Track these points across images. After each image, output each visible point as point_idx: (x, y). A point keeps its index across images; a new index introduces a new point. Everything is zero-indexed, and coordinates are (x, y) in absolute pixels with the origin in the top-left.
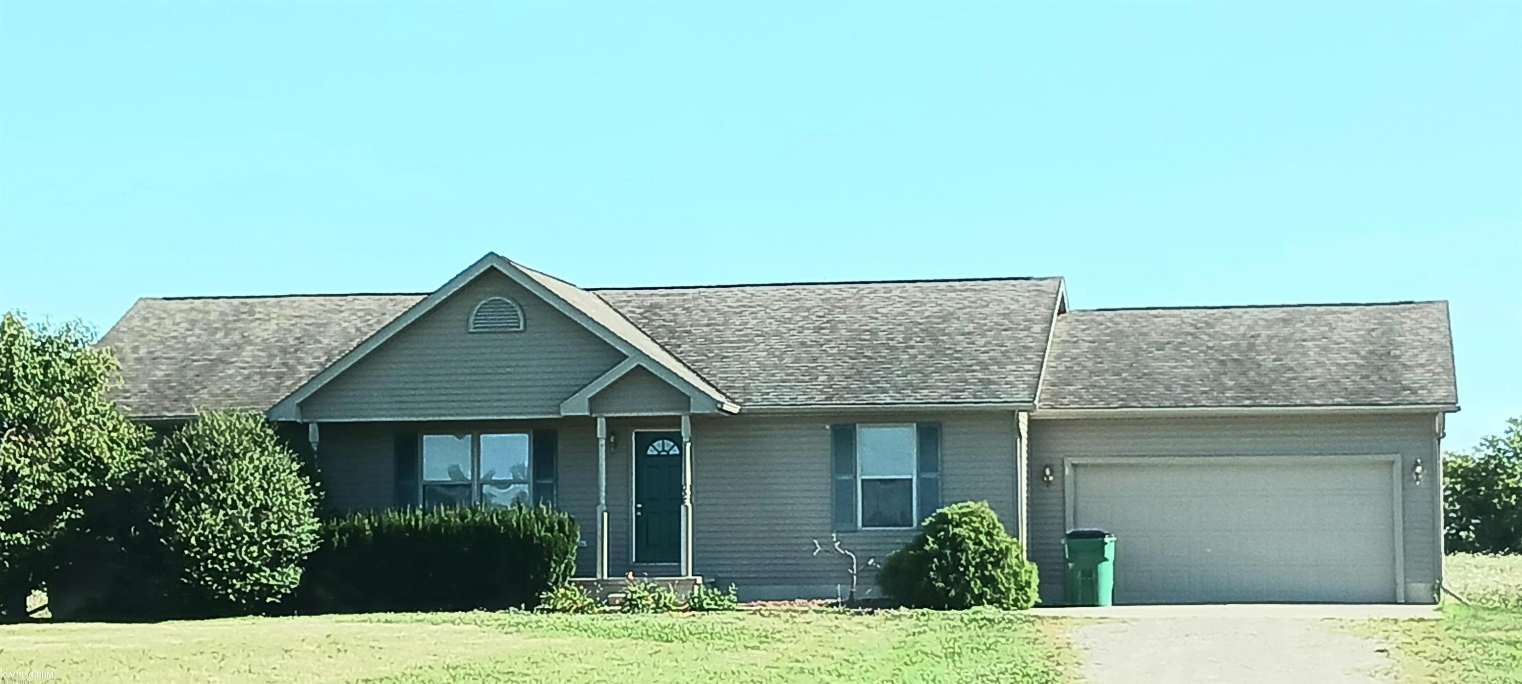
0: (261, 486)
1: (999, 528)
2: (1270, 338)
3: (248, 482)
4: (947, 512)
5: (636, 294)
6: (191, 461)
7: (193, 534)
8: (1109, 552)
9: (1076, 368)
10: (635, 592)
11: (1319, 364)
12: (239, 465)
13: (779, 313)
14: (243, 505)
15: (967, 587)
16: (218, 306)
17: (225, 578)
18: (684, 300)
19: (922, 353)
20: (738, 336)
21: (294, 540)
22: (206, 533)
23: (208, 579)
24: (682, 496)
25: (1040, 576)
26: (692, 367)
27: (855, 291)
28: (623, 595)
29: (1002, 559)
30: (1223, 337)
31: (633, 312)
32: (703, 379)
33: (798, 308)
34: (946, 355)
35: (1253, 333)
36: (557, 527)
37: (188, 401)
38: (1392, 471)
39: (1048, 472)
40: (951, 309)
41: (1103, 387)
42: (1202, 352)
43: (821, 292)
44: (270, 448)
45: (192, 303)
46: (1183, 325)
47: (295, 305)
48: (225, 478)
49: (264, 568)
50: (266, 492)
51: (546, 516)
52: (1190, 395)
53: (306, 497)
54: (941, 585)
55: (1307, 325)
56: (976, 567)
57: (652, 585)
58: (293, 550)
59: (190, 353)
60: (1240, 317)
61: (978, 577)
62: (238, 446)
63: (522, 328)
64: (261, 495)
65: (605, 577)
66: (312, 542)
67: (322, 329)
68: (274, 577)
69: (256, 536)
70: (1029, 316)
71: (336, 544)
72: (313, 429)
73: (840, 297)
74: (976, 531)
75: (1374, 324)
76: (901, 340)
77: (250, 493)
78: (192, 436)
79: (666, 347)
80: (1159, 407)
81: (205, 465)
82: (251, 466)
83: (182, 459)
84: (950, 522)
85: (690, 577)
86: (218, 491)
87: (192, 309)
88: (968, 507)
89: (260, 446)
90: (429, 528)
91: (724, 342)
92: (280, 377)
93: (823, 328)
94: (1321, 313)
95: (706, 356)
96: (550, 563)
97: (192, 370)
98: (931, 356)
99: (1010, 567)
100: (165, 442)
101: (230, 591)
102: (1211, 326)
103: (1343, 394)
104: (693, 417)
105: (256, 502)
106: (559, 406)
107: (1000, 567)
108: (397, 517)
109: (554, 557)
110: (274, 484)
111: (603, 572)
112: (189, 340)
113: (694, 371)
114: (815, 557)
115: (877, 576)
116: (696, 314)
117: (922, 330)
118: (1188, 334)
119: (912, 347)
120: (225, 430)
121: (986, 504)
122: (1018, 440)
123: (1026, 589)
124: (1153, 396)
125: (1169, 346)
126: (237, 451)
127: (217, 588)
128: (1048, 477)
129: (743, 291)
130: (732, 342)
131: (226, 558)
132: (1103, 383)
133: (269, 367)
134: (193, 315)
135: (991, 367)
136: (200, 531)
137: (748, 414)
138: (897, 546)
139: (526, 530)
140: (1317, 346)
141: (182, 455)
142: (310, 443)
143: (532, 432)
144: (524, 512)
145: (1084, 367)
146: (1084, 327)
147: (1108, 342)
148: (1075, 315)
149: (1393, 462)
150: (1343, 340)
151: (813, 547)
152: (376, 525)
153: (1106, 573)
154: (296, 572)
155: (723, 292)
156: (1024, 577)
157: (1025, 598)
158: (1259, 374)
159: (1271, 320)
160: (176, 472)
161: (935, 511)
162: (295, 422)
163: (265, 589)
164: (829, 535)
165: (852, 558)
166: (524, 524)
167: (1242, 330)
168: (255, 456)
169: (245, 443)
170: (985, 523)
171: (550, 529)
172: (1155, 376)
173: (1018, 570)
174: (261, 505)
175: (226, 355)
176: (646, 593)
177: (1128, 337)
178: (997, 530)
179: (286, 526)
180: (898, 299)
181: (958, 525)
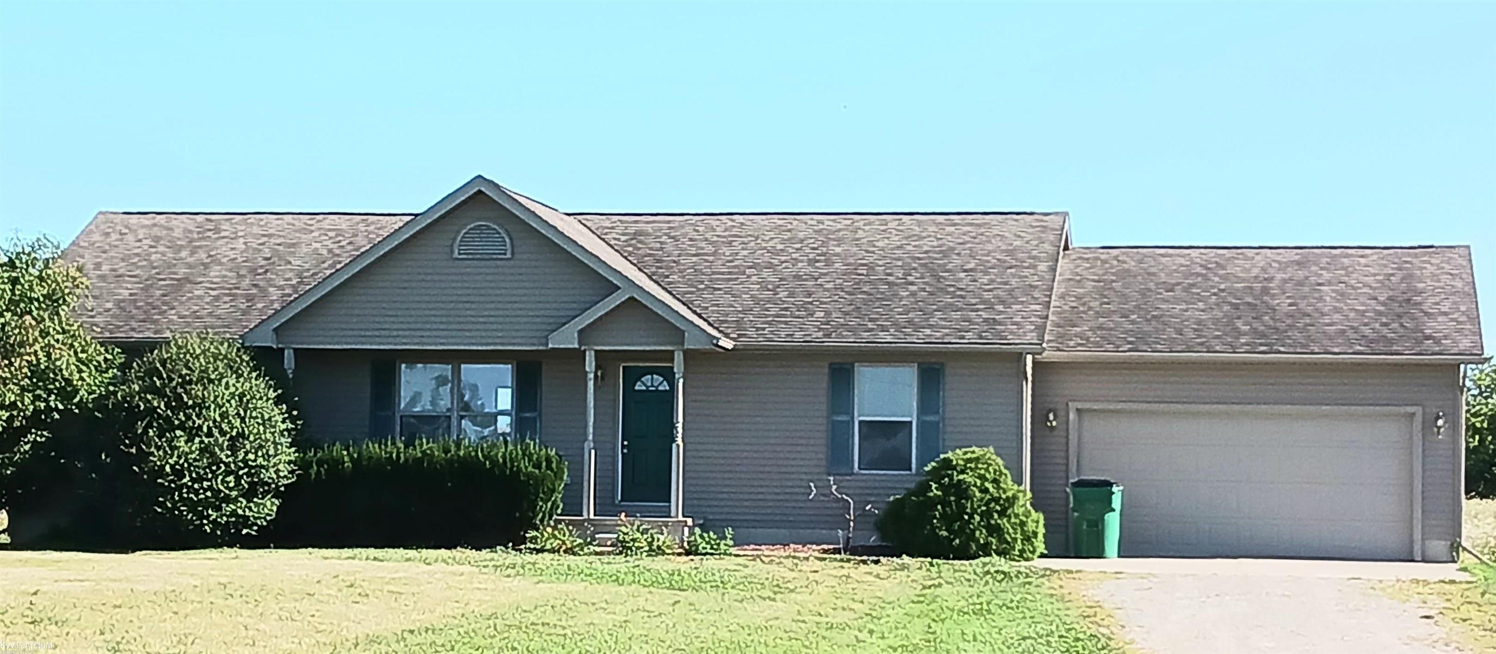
0: (238, 414)
1: (1006, 475)
2: (1285, 281)
3: (224, 409)
4: (952, 458)
5: (621, 221)
6: (164, 385)
7: (167, 463)
8: (1116, 502)
9: (1081, 309)
10: (627, 534)
11: (1337, 310)
12: (214, 391)
13: (771, 244)
14: (219, 433)
15: (972, 537)
16: (183, 222)
17: (200, 509)
18: (670, 228)
19: (924, 290)
20: (729, 267)
21: (272, 470)
22: (181, 461)
23: (182, 508)
24: (673, 434)
25: (1045, 526)
26: (684, 300)
27: (849, 222)
28: (616, 536)
29: (1008, 508)
30: (1235, 280)
31: (619, 240)
32: (695, 312)
33: (789, 239)
34: (948, 293)
35: (1266, 276)
36: (544, 464)
37: (155, 322)
38: (1412, 425)
39: (1051, 417)
40: (951, 244)
41: (1111, 329)
42: (1215, 294)
43: (814, 223)
44: (245, 375)
45: (154, 218)
46: (1193, 266)
47: (262, 223)
48: (200, 404)
49: (241, 499)
50: (243, 420)
51: (533, 451)
52: (1204, 340)
53: (283, 426)
54: (945, 533)
55: (1322, 269)
56: (982, 515)
57: (644, 527)
58: (270, 481)
59: (154, 271)
60: (1253, 258)
61: (983, 527)
62: (213, 372)
63: (509, 256)
64: (237, 423)
65: (592, 516)
66: (289, 472)
67: (292, 250)
68: (250, 509)
69: (232, 466)
70: (1034, 253)
71: (313, 476)
72: (288, 354)
73: (834, 229)
74: (982, 478)
75: (1393, 269)
76: (900, 275)
77: (226, 421)
78: (165, 361)
79: (654, 277)
80: (1171, 352)
81: (180, 390)
82: (227, 393)
83: (155, 382)
84: (954, 468)
85: (681, 518)
86: (194, 417)
87: (155, 225)
88: (973, 452)
89: (236, 372)
90: (411, 461)
91: (714, 273)
92: (250, 299)
93: (818, 261)
94: (1336, 255)
95: (696, 287)
96: (536, 500)
97: (159, 289)
98: (931, 293)
99: (1017, 516)
100: (135, 365)
101: (205, 522)
102: (1223, 268)
103: (1363, 342)
104: (686, 353)
105: (232, 431)
106: (546, 337)
107: (1006, 516)
108: (378, 450)
109: (541, 495)
110: (251, 412)
111: (589, 512)
112: (153, 257)
113: (684, 304)
114: (811, 500)
115: (875, 524)
116: (683, 243)
117: (921, 265)
118: (1198, 275)
119: (912, 284)
120: (200, 355)
121: (992, 449)
122: (1024, 383)
123: (1034, 540)
124: (1164, 340)
125: (1179, 287)
126: (213, 377)
127: (192, 518)
128: (1051, 422)
129: (733, 221)
130: (723, 273)
131: (202, 488)
132: (1112, 325)
133: (238, 288)
134: (156, 231)
135: (996, 307)
136: (175, 458)
137: (743, 350)
138: (900, 491)
139: (512, 466)
140: (1333, 291)
141: (155, 379)
142: (285, 370)
143: (515, 363)
144: (510, 447)
145: (1090, 308)
146: (1088, 265)
147: (1113, 281)
148: (1078, 252)
149: (1414, 414)
150: (1361, 285)
151: (809, 491)
152: (355, 455)
153: (1113, 522)
154: (273, 504)
155: (712, 220)
156: (1031, 526)
157: (1031, 549)
158: (1272, 319)
159: (1285, 263)
160: (149, 397)
161: (939, 457)
162: (271, 348)
163: (241, 520)
164: (825, 477)
165: (850, 503)
166: (511, 459)
167: (1255, 272)
168: (231, 384)
169: (220, 370)
170: (991, 469)
171: (538, 466)
172: (1166, 319)
173: (1024, 519)
174: (238, 432)
175: (192, 274)
176: (638, 535)
177: (1135, 276)
178: (1004, 477)
179: (263, 456)
180: (894, 232)
181: (962, 472)
